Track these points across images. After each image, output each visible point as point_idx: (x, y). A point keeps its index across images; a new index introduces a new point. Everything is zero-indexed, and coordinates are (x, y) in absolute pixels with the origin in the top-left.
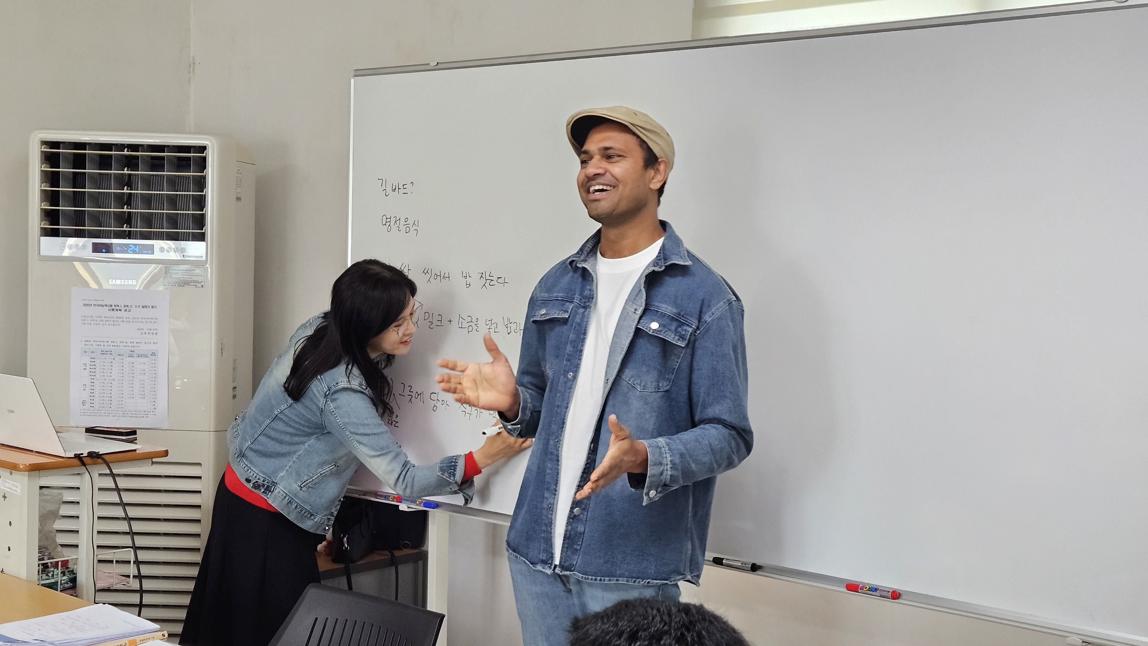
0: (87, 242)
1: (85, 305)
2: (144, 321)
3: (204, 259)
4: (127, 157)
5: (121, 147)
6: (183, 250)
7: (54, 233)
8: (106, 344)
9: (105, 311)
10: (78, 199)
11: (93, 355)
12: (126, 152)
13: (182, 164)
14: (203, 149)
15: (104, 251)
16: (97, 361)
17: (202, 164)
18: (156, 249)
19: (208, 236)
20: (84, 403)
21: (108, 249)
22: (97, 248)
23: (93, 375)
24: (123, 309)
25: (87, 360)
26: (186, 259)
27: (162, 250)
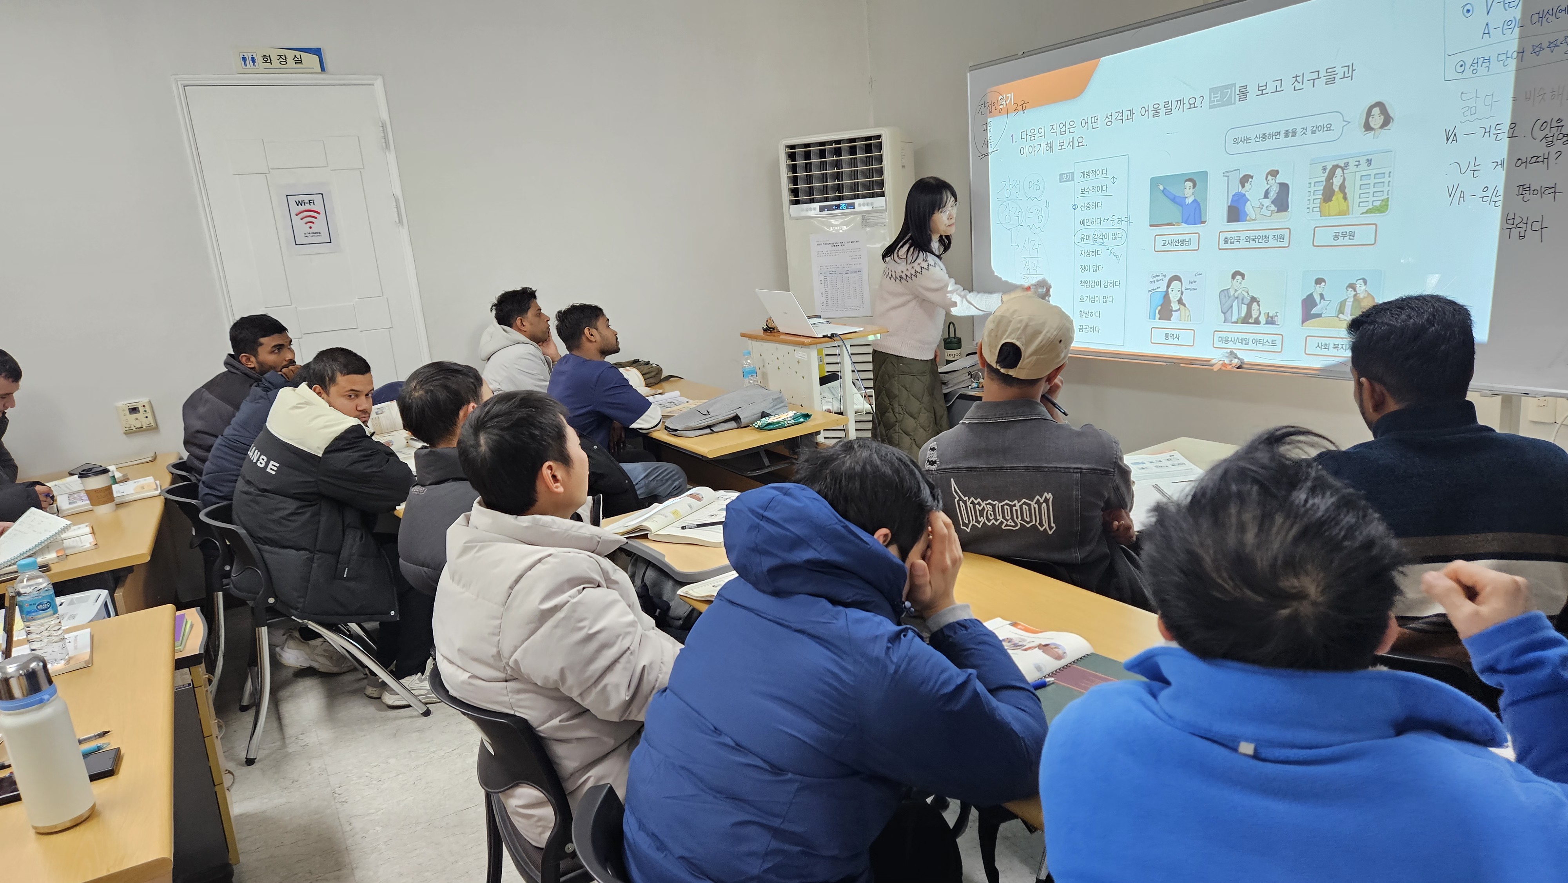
0: (817, 205)
1: (818, 245)
2: (853, 251)
3: (885, 208)
4: (835, 148)
5: (831, 143)
6: (872, 204)
7: (797, 202)
8: (832, 267)
9: (829, 247)
10: (809, 179)
11: (825, 275)
12: (834, 146)
13: (868, 149)
14: (879, 137)
15: (826, 210)
16: (828, 279)
17: (880, 147)
18: (856, 205)
19: (886, 193)
20: (823, 304)
21: (830, 208)
22: (822, 209)
23: (826, 286)
24: (840, 245)
25: (822, 278)
26: (875, 209)
27: (859, 205)
